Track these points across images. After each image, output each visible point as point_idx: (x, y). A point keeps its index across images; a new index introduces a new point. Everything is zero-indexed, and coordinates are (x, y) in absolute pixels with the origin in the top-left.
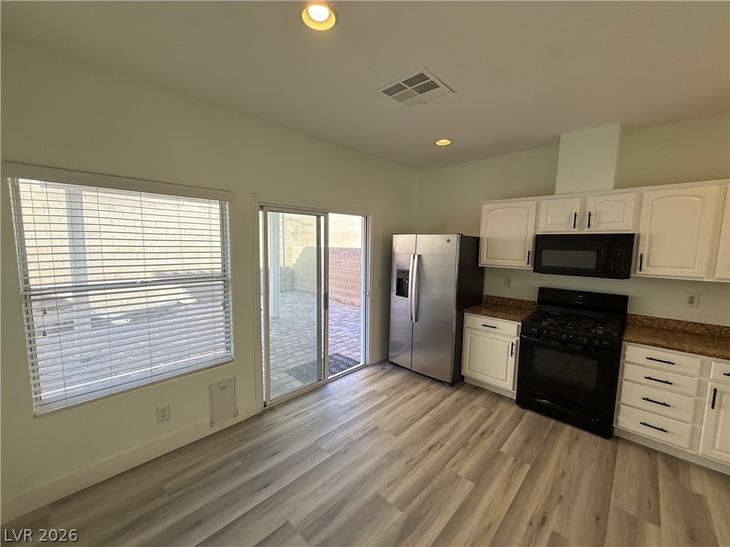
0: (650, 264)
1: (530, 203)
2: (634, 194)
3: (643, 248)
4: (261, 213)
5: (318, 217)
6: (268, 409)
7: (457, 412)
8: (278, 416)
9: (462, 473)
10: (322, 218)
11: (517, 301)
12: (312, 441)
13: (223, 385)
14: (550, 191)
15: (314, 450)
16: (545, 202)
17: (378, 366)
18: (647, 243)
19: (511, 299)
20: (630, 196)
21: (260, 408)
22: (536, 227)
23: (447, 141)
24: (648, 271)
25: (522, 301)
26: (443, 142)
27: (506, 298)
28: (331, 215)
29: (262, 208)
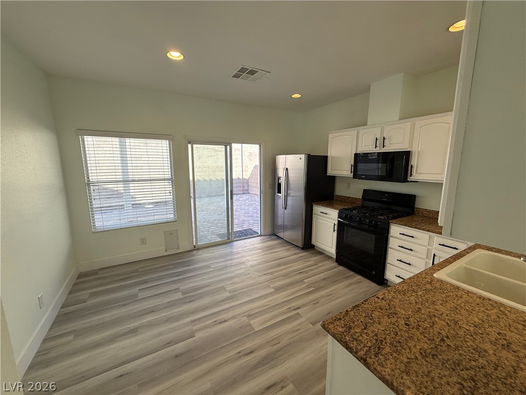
0: (418, 172)
1: (353, 132)
2: (410, 123)
3: (414, 161)
4: (190, 146)
5: (226, 146)
6: (196, 249)
7: (295, 262)
8: (200, 252)
9: (272, 286)
10: (228, 147)
11: (353, 198)
12: (208, 263)
13: (171, 232)
14: (365, 124)
15: (208, 267)
16: (362, 130)
17: (269, 237)
18: (416, 158)
19: (350, 197)
20: (407, 124)
21: (191, 248)
22: (357, 149)
23: (298, 95)
24: (415, 176)
25: (356, 199)
26: (296, 96)
27: (347, 197)
28: (234, 145)
29: (190, 143)
